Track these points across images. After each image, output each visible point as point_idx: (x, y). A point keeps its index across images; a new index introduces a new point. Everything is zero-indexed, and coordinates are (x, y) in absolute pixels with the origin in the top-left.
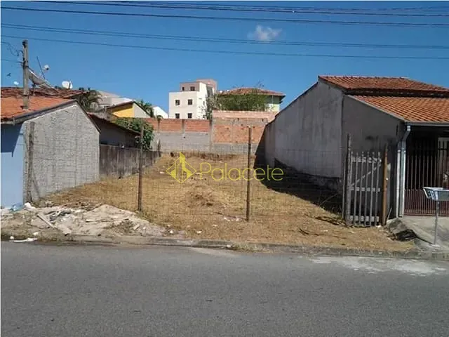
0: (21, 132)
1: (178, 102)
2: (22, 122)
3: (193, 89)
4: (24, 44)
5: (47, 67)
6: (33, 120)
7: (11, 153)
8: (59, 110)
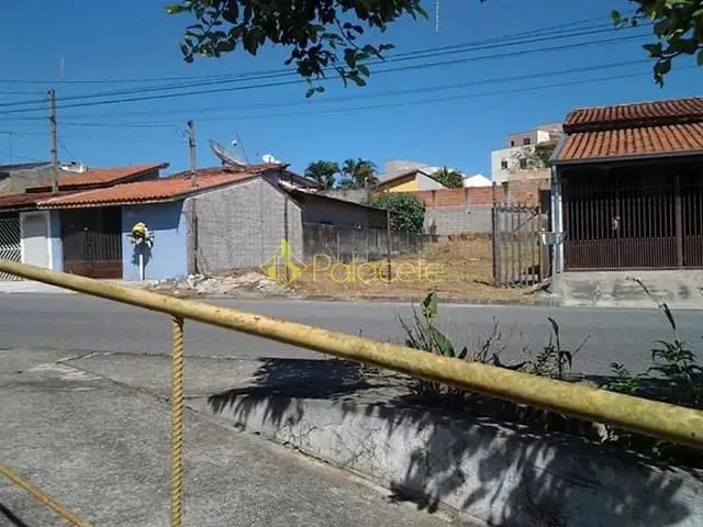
0: (184, 210)
1: (504, 164)
2: (183, 200)
3: (527, 142)
4: (189, 124)
5: (234, 142)
6: (197, 197)
7: (175, 230)
8: (234, 187)
